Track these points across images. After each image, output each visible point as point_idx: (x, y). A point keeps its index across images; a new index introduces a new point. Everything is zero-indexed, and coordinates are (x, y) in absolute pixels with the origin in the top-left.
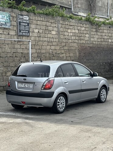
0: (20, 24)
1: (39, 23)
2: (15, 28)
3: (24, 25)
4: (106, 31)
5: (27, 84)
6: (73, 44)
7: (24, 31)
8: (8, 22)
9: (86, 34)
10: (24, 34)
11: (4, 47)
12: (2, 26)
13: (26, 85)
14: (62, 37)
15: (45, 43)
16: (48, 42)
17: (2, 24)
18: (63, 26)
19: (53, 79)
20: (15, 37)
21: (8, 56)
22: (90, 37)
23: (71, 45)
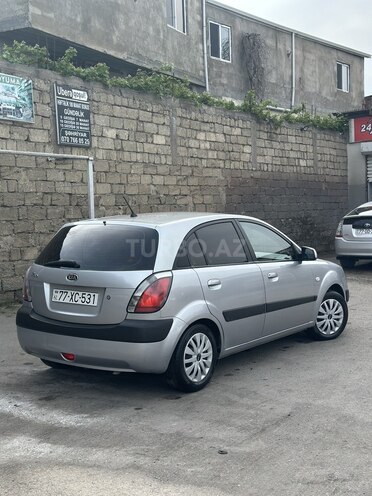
0: (61, 113)
1: (117, 111)
2: (48, 125)
3: (75, 117)
4: (292, 139)
5: (80, 293)
6: (211, 172)
7: (75, 134)
8: (25, 106)
9: (244, 145)
10: (75, 140)
11: (15, 177)
12: (5, 115)
13: (77, 297)
14: (182, 151)
15: (138, 169)
16: (146, 165)
17: (6, 111)
18: (186, 123)
19: (169, 274)
20: (47, 148)
21: (28, 202)
22: (254, 154)
23: (206, 173)
